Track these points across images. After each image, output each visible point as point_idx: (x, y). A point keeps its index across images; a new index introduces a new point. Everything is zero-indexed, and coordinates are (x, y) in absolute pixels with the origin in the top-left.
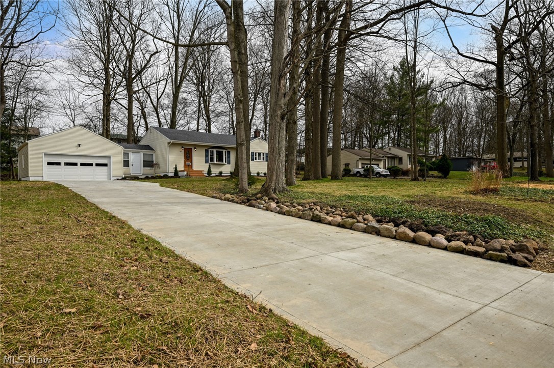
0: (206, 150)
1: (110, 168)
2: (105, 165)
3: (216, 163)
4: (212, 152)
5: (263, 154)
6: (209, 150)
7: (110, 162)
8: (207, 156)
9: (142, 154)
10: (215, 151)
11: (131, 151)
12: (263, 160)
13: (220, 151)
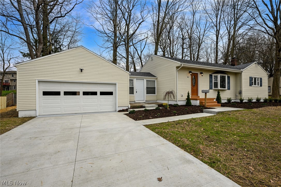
0: (210, 75)
1: (116, 97)
2: (111, 93)
3: (220, 89)
4: (216, 77)
5: (258, 79)
6: (213, 75)
7: (116, 90)
8: (211, 81)
9: (145, 80)
10: (219, 76)
11: (135, 78)
12: (258, 85)
13: (223, 76)
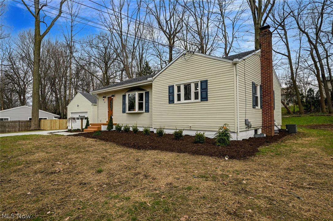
0: (123, 95)
5: (197, 85)
8: (124, 103)
12: (196, 99)
13: (141, 94)
